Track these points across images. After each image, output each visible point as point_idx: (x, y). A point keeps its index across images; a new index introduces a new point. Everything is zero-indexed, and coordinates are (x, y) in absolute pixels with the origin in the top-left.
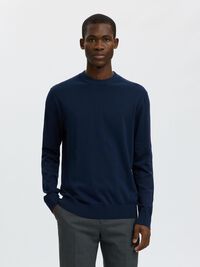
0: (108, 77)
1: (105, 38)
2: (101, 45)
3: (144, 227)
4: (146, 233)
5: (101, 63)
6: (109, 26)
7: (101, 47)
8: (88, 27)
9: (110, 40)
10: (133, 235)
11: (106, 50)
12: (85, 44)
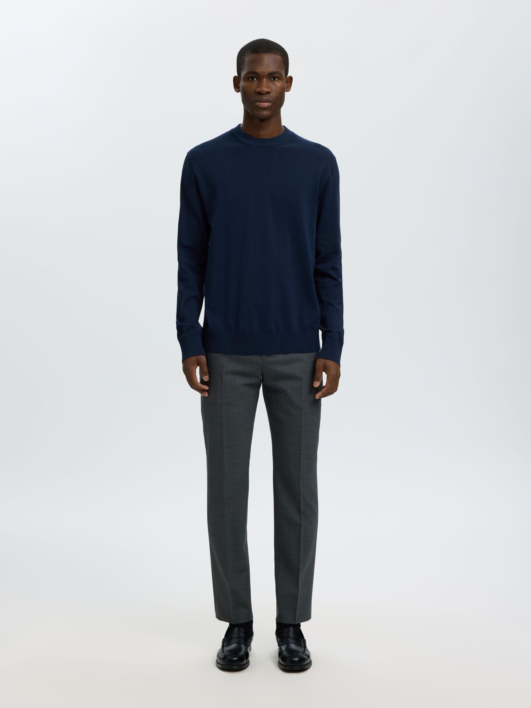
0: (276, 135)
1: (273, 76)
2: (266, 86)
3: (330, 363)
4: (333, 372)
5: (265, 113)
6: (279, 57)
7: (265, 89)
8: (247, 59)
9: (280, 78)
10: (314, 375)
11: (273, 94)
12: (242, 84)
